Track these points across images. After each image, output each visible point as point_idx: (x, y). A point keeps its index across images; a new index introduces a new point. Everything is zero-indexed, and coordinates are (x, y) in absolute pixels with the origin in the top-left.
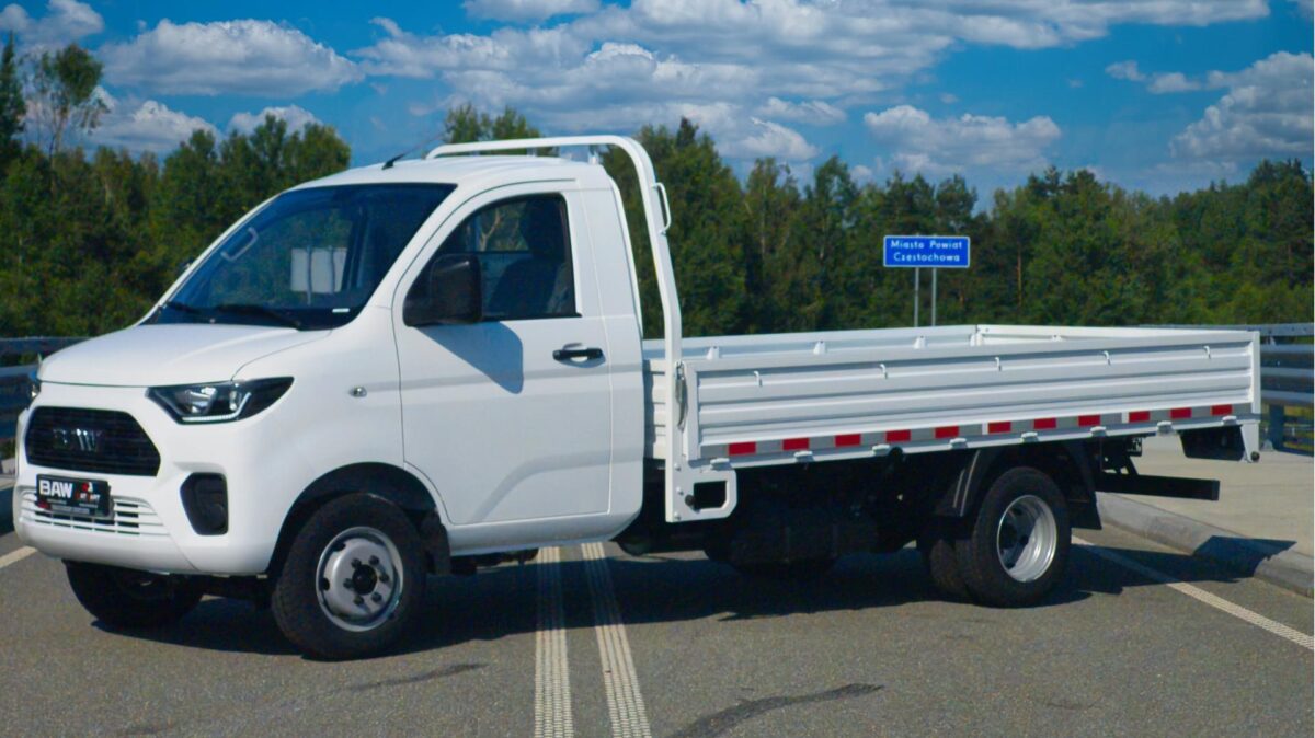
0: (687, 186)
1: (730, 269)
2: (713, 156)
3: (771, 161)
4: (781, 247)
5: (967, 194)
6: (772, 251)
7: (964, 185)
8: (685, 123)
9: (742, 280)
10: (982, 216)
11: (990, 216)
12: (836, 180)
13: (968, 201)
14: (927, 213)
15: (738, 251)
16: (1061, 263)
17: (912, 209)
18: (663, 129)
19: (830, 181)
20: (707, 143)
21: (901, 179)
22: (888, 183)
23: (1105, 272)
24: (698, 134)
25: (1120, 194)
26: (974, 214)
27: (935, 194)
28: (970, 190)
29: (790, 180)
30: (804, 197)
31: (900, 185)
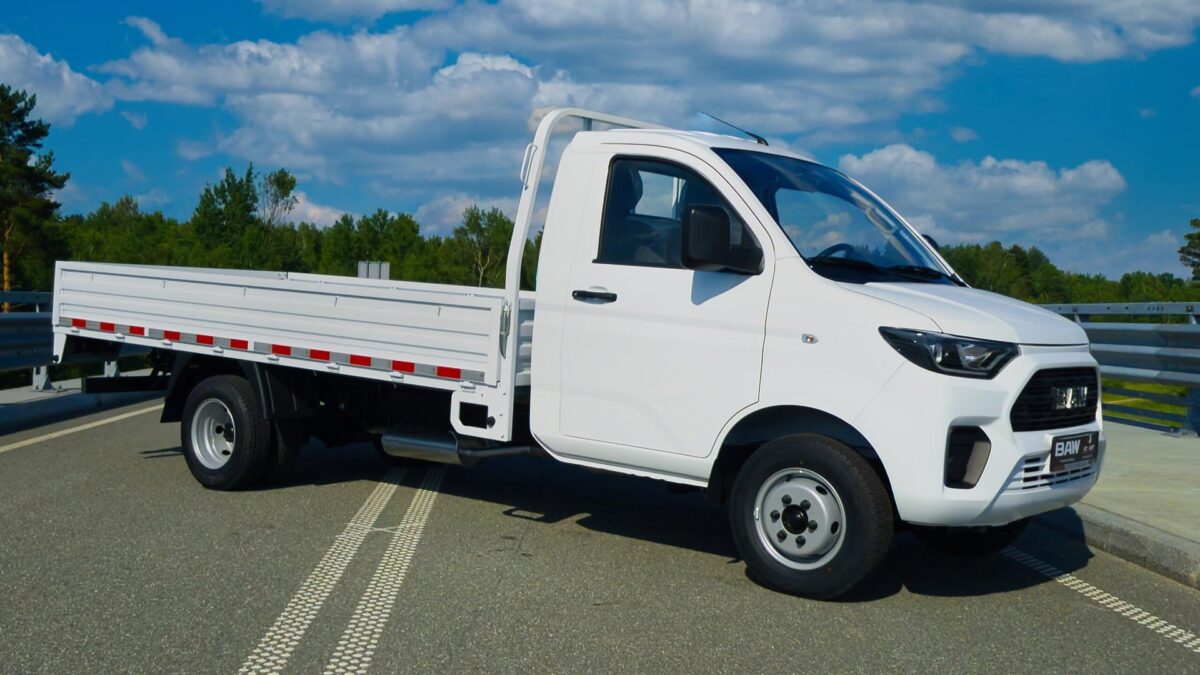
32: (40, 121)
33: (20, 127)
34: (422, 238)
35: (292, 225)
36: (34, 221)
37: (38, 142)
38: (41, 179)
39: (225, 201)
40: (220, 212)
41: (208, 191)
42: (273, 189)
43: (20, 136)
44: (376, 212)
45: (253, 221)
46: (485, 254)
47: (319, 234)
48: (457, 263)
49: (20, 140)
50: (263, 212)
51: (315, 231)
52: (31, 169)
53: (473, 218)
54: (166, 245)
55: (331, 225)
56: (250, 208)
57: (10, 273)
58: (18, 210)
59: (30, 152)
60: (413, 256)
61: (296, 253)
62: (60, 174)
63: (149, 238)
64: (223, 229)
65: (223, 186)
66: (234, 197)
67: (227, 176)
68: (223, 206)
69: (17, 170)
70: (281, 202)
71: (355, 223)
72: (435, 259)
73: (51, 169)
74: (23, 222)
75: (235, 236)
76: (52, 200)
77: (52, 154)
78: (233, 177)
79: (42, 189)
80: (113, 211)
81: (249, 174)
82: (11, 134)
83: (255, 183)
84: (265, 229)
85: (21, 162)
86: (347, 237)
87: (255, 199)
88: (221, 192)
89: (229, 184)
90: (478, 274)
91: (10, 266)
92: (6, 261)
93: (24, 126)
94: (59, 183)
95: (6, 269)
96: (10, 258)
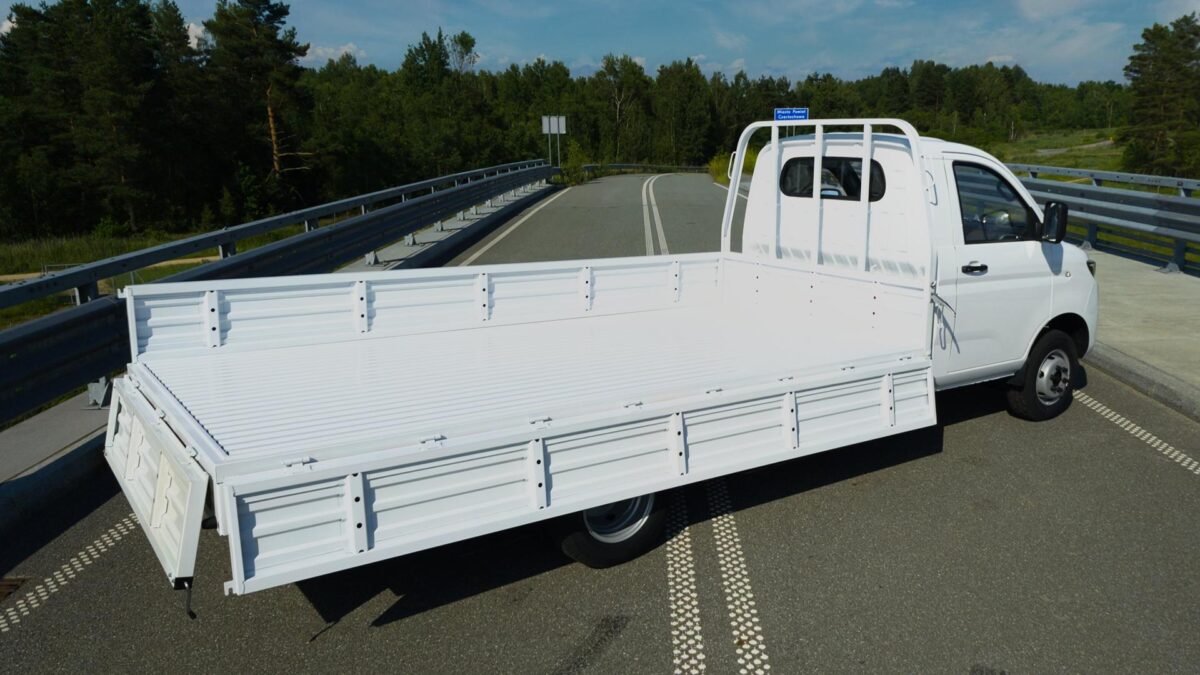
0: (689, 83)
1: (705, 113)
2: (698, 72)
3: (719, 73)
4: (723, 104)
5: (787, 83)
6: (719, 105)
7: (786, 80)
8: (689, 59)
9: (709, 117)
10: (792, 91)
11: (795, 90)
12: (742, 80)
13: (788, 85)
14: (773, 90)
15: (708, 106)
17: (768, 89)
18: (680, 62)
20: (697, 67)
21: (764, 78)
22: (760, 80)
23: (836, 110)
24: (693, 64)
25: (841, 82)
26: (789, 90)
27: (776, 83)
29: (726, 80)
30: (730, 85)
31: (764, 80)
32: (282, 3)
33: (267, 9)
34: (572, 80)
35: (473, 73)
36: (288, 82)
37: (283, 19)
38: (290, 49)
39: (424, 59)
40: (422, 66)
41: (410, 51)
42: (459, 48)
43: (268, 16)
44: (536, 61)
45: (447, 73)
46: (620, 91)
47: (494, 78)
48: (600, 99)
49: (268, 18)
50: (453, 63)
51: (491, 75)
52: (280, 41)
53: (610, 63)
54: (384, 94)
55: (503, 71)
56: (443, 63)
57: (275, 122)
58: (274, 74)
59: (278, 28)
60: (567, 95)
61: (482, 96)
62: (302, 44)
63: (371, 90)
64: (425, 80)
65: (421, 47)
66: (430, 56)
67: (424, 39)
68: (423, 63)
69: (270, 43)
70: (466, 58)
71: (521, 70)
72: (583, 97)
73: (295, 40)
74: (278, 82)
75: (435, 85)
76: (299, 65)
77: (294, 29)
78: (428, 39)
79: (291, 57)
80: (338, 65)
81: (440, 36)
82: (261, 14)
83: (445, 43)
84: (456, 77)
85: (272, 36)
86: (516, 81)
87: (447, 56)
88: (420, 51)
89: (426, 45)
90: (615, 106)
91: (273, 117)
92: (270, 113)
93: (271, 8)
94: (303, 51)
95: (271, 120)
96: (272, 111)
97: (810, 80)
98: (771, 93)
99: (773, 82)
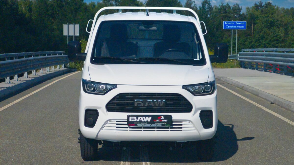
5: (240, 8)
7: (239, 6)
10: (244, 14)
11: (245, 13)
13: (240, 10)
16: (263, 25)
17: (226, 12)
19: (206, 5)
21: (223, 4)
22: (220, 6)
23: (274, 27)
25: (278, 8)
26: (241, 13)
27: (231, 8)
28: (240, 7)
29: (195, 5)
30: (198, 9)
31: (223, 6)
34: (85, 4)
97: (257, 7)
98: (227, 14)
99: (229, 7)
